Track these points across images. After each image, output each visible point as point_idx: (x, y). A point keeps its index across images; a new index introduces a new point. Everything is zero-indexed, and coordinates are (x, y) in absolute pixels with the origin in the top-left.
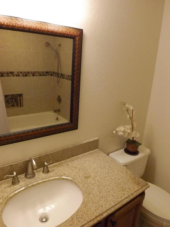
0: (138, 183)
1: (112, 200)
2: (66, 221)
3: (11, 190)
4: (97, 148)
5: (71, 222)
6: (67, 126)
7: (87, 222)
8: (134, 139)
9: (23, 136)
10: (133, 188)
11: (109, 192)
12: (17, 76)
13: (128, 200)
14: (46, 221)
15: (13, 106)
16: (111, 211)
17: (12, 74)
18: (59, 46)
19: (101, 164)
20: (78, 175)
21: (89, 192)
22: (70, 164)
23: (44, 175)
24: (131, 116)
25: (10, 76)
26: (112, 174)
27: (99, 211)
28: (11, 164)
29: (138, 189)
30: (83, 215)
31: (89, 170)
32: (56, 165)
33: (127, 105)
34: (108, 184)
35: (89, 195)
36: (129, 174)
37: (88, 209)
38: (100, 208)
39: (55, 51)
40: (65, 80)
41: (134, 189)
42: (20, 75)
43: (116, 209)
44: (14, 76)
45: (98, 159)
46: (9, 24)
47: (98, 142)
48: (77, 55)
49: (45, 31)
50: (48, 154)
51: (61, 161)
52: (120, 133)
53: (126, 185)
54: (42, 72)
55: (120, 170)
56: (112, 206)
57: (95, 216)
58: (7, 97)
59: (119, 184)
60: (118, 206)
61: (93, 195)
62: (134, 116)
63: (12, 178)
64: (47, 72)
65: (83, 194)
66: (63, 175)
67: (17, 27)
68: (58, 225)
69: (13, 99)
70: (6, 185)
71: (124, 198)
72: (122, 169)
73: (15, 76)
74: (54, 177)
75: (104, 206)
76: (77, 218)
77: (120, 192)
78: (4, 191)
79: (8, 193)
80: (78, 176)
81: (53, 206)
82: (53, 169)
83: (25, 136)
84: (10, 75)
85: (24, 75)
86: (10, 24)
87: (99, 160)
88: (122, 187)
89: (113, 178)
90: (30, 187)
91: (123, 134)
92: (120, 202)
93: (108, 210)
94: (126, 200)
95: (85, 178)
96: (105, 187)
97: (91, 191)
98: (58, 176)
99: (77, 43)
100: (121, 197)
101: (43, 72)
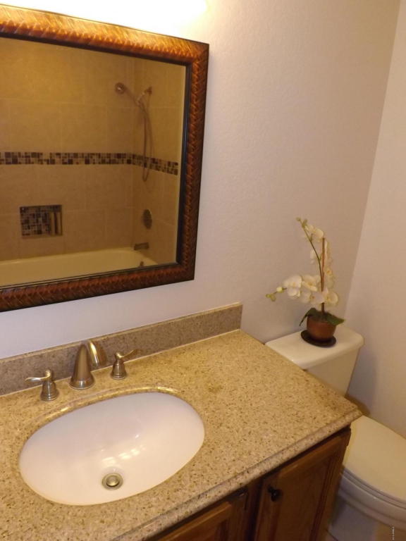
0: (334, 406)
1: (274, 441)
2: (166, 482)
3: (40, 410)
4: (239, 327)
5: (178, 483)
6: (169, 270)
7: (214, 485)
8: (326, 310)
9: (68, 289)
10: (322, 416)
11: (265, 423)
12: (48, 163)
13: (311, 442)
14: (116, 485)
15: (40, 232)
16: (270, 464)
17: (38, 157)
18: (148, 94)
19: (247, 362)
20: (194, 385)
21: (220, 421)
22: (175, 360)
23: (115, 382)
24: (320, 252)
25: (33, 163)
26: (272, 385)
27: (243, 464)
28: (39, 353)
29: (334, 418)
30: (205, 471)
31: (219, 374)
32: (141, 362)
33: (310, 228)
34: (263, 406)
35: (218, 427)
36: (313, 384)
37: (216, 458)
38: (245, 457)
39: (138, 104)
40: (161, 172)
41: (325, 418)
42: (56, 161)
43: (283, 461)
44: (42, 163)
45: (239, 350)
46: (42, 29)
47: (241, 313)
48: (195, 105)
49: (121, 45)
50: (126, 335)
51: (154, 352)
52: (293, 293)
53: (306, 409)
54: (107, 154)
55: (291, 376)
56: (273, 453)
57: (232, 473)
58: (24, 211)
59: (289, 405)
60: (288, 455)
61: (228, 428)
62: (326, 253)
63: (41, 385)
64: (119, 156)
65: (205, 426)
66: (159, 384)
67: (60, 35)
68: (149, 490)
69: (39, 216)
70: (29, 401)
71: (300, 438)
72: (296, 374)
73: (44, 162)
74: (139, 386)
75: (253, 453)
76: (191, 477)
77: (291, 424)
78: (24, 412)
79: (33, 418)
80: (194, 387)
81: (135, 452)
82: (136, 369)
83: (72, 289)
84: (32, 159)
85: (66, 160)
86: (44, 30)
87: (243, 352)
88: (295, 412)
89: (274, 394)
90: (82, 407)
91: (299, 295)
92: (291, 446)
93: (264, 461)
94: (305, 441)
95: (210, 390)
96: (258, 411)
97: (224, 419)
98: (147, 385)
99: (195, 76)
100: (295, 436)
101: (110, 154)
